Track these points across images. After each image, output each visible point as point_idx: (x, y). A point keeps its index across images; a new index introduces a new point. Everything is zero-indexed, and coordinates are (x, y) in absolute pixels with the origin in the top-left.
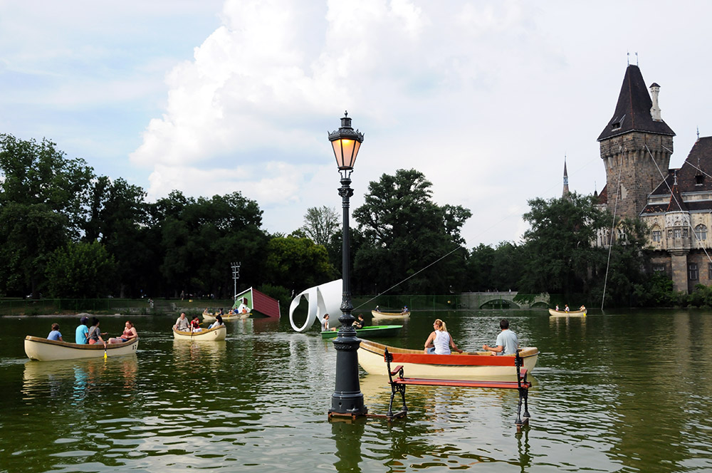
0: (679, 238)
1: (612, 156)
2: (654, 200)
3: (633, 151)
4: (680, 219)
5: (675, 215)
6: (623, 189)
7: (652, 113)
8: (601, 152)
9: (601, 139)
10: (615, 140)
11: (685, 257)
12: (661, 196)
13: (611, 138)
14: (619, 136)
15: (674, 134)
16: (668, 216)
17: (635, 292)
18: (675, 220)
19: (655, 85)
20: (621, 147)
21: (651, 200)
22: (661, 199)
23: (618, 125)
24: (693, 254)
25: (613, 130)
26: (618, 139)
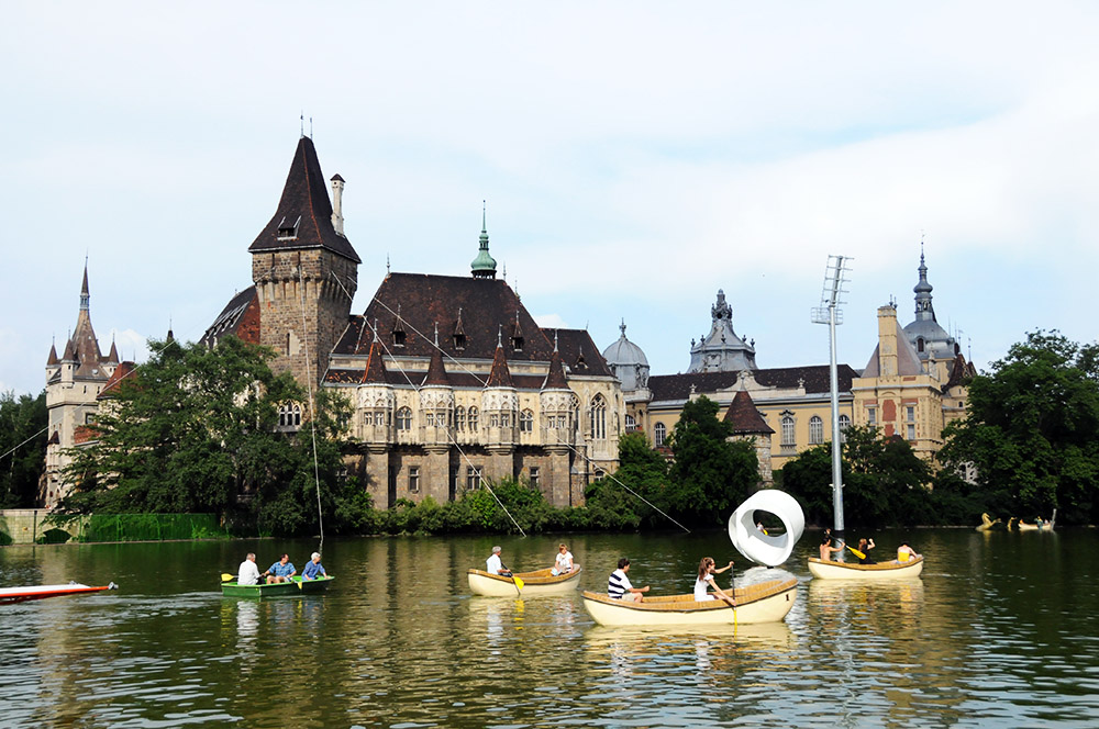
0: (382, 427)
1: (275, 281)
2: (339, 362)
3: (317, 280)
4: (383, 397)
5: (377, 390)
6: (294, 339)
7: (334, 222)
8: (254, 271)
9: (256, 248)
10: (283, 255)
11: (386, 455)
12: (347, 357)
13: (277, 251)
14: (294, 250)
15: (360, 262)
16: (364, 391)
17: (338, 511)
18: (378, 397)
19: (337, 177)
20: (294, 270)
21: (333, 362)
22: (348, 362)
23: (291, 232)
24: (395, 451)
25: (279, 239)
26: (291, 254)
